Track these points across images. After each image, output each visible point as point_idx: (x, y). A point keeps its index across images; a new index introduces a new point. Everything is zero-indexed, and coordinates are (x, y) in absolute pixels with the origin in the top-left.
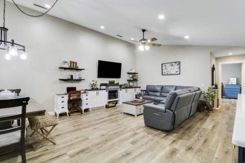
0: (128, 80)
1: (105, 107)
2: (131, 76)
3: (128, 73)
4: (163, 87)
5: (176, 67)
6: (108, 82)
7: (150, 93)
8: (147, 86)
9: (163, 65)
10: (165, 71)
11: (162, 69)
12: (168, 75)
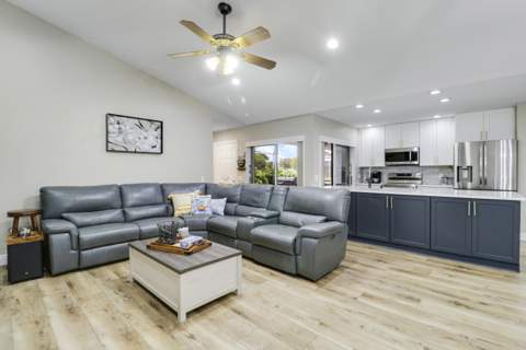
4: (121, 190)
5: (152, 133)
8: (43, 191)
9: (111, 119)
10: (120, 139)
11: (107, 132)
12: (127, 152)
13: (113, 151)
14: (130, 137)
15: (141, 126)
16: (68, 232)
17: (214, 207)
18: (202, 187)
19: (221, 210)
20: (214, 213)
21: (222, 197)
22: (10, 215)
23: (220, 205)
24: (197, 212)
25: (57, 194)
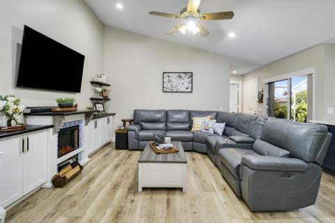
0: (92, 99)
1: (49, 185)
2: (99, 89)
3: (93, 83)
4: (167, 113)
5: (187, 80)
6: (56, 104)
7: (146, 125)
8: (135, 111)
9: (165, 75)
10: (169, 85)
11: (163, 82)
12: (173, 92)
13: (166, 92)
14: (174, 83)
15: (180, 77)
16: (134, 131)
17: (216, 129)
18: (215, 114)
19: (220, 131)
20: (215, 133)
21: (223, 122)
22: (123, 121)
23: (220, 127)
24: (204, 131)
25: (143, 113)
